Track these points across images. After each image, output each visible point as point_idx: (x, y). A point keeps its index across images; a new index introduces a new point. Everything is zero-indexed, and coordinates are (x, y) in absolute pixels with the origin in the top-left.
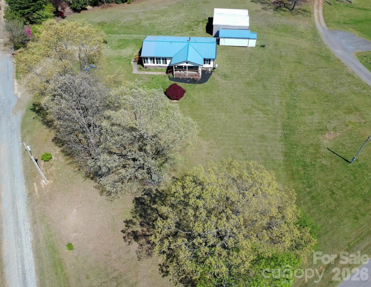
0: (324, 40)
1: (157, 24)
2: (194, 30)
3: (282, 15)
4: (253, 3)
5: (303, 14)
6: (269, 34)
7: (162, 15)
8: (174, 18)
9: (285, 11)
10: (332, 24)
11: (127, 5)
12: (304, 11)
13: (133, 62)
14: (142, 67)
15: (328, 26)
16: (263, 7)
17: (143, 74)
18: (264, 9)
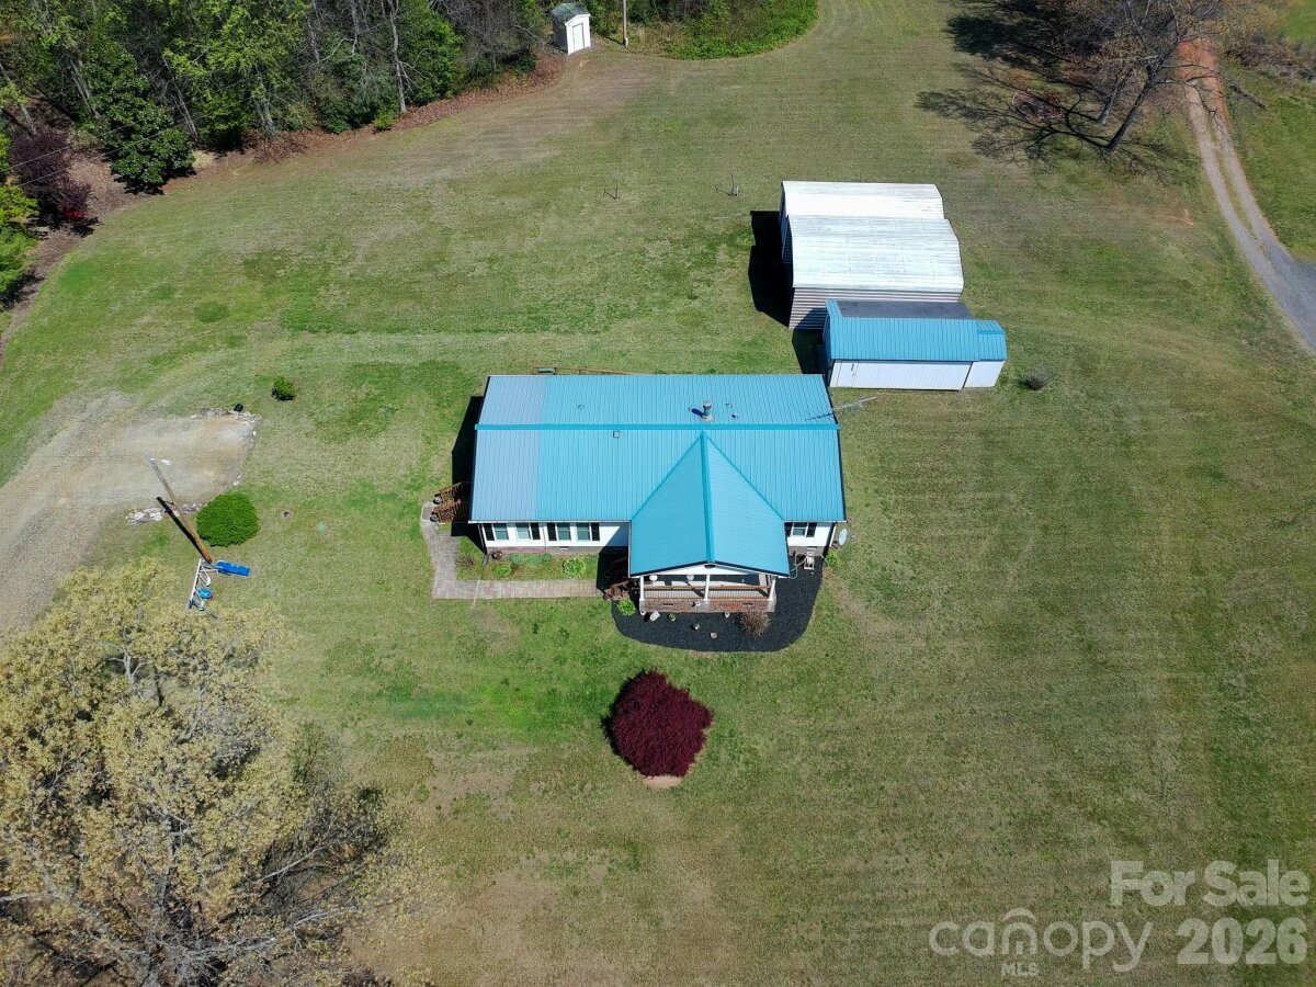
0: (1290, 324)
1: (524, 262)
2: (696, 292)
3: (1072, 179)
4: (931, 114)
5: (1156, 168)
6: (1040, 297)
7: (537, 206)
8: (597, 220)
9: (1076, 156)
10: (1302, 226)
11: (373, 138)
12: (1155, 147)
13: (429, 522)
14: (477, 555)
15: (1286, 237)
16: (977, 136)
17: (485, 602)
18: (985, 147)
